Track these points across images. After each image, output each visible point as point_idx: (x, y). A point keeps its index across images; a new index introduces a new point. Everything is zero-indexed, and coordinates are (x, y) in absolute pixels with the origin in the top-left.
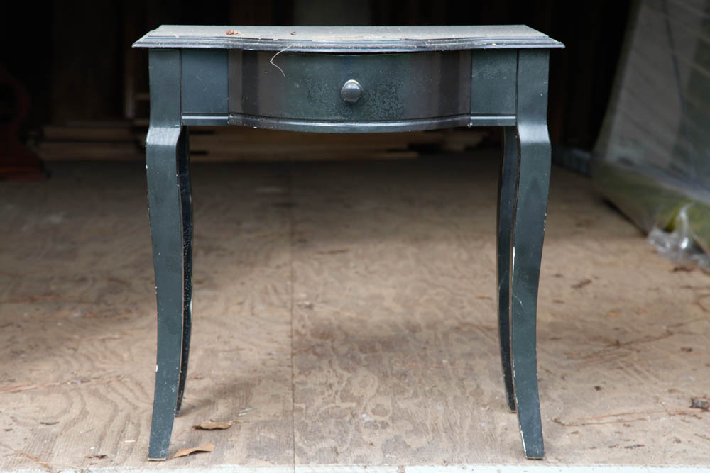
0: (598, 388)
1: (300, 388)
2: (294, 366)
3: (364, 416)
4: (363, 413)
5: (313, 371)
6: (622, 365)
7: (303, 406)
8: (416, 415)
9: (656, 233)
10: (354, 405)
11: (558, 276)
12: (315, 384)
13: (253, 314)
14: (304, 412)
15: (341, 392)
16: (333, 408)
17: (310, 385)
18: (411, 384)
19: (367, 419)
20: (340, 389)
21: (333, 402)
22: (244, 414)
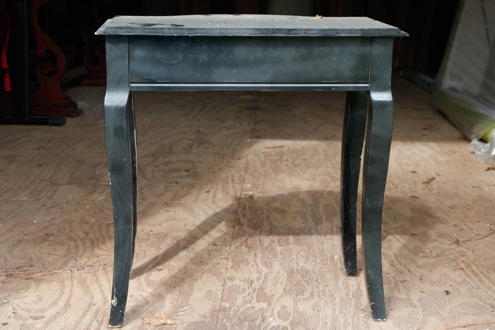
0: (447, 293)
1: (229, 283)
2: (230, 259)
3: (271, 319)
4: (270, 316)
5: (242, 266)
6: (463, 265)
7: (227, 305)
8: (310, 319)
9: (475, 142)
10: (265, 305)
11: (413, 172)
12: (240, 280)
13: (213, 203)
14: (227, 311)
15: (258, 289)
16: (249, 309)
17: (237, 282)
18: (310, 282)
19: (273, 324)
20: (257, 287)
21: (251, 302)
22: (181, 313)
